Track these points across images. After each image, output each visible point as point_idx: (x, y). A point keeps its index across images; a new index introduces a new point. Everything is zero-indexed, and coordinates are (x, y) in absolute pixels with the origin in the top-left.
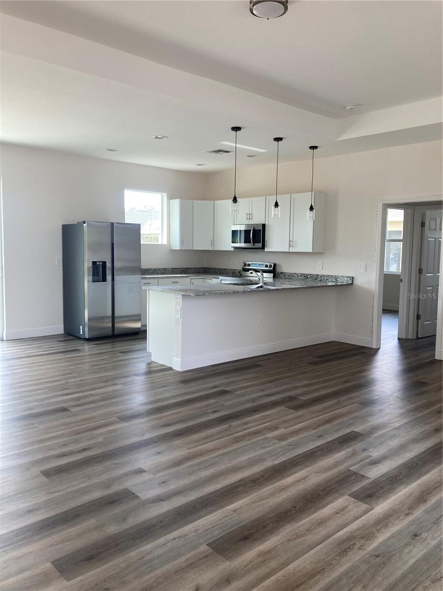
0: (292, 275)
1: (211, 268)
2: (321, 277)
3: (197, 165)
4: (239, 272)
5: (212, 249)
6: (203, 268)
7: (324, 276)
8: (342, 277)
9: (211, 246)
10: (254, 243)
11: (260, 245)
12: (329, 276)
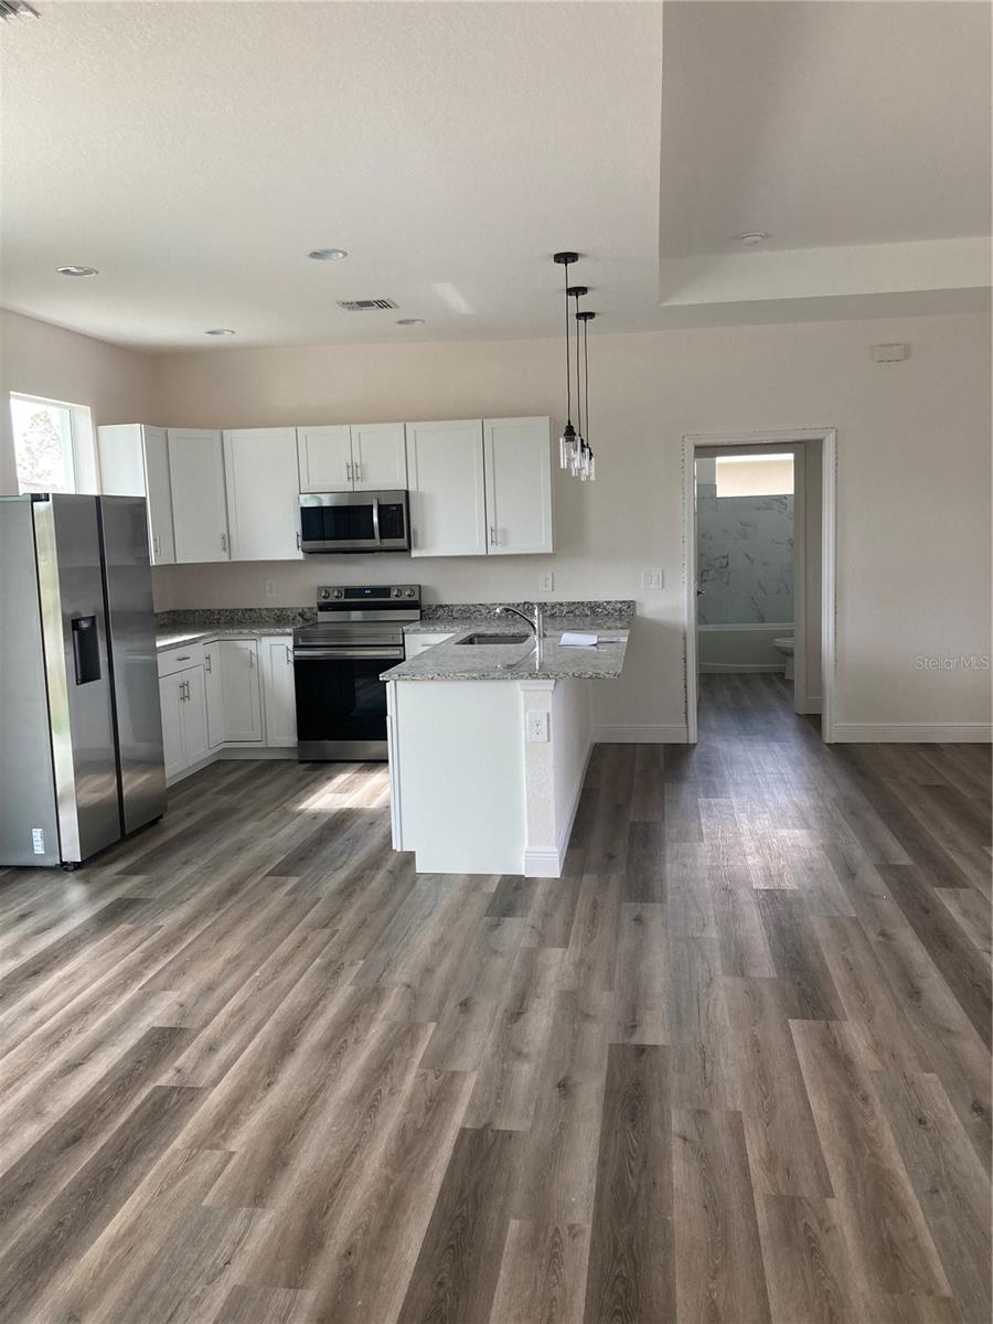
0: (473, 609)
1: (194, 612)
2: (553, 607)
3: (209, 333)
4: (300, 615)
5: (227, 560)
6: (169, 613)
7: (561, 604)
8: (608, 603)
9: (224, 549)
10: (382, 537)
11: (402, 543)
12: (574, 603)
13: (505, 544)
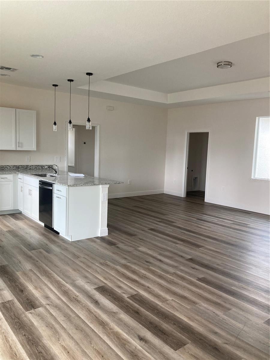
8: (46, 165)
13: (22, 147)
